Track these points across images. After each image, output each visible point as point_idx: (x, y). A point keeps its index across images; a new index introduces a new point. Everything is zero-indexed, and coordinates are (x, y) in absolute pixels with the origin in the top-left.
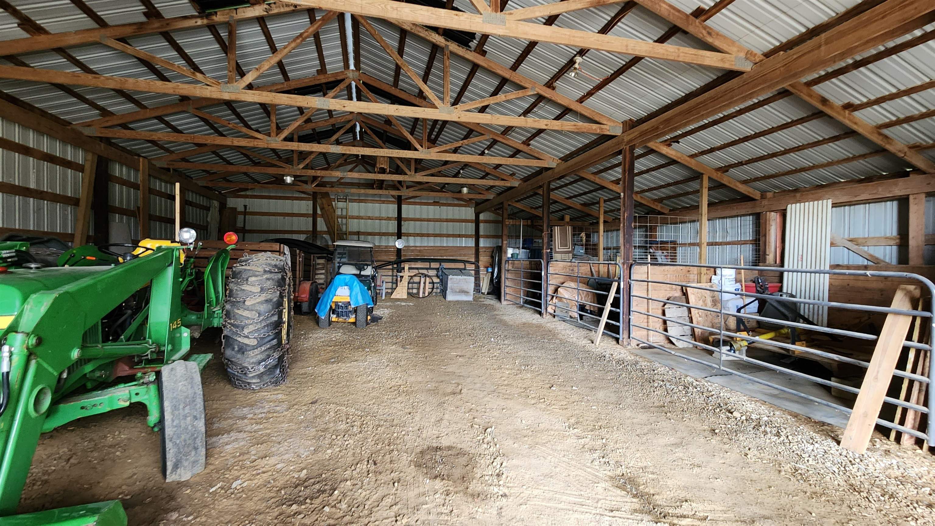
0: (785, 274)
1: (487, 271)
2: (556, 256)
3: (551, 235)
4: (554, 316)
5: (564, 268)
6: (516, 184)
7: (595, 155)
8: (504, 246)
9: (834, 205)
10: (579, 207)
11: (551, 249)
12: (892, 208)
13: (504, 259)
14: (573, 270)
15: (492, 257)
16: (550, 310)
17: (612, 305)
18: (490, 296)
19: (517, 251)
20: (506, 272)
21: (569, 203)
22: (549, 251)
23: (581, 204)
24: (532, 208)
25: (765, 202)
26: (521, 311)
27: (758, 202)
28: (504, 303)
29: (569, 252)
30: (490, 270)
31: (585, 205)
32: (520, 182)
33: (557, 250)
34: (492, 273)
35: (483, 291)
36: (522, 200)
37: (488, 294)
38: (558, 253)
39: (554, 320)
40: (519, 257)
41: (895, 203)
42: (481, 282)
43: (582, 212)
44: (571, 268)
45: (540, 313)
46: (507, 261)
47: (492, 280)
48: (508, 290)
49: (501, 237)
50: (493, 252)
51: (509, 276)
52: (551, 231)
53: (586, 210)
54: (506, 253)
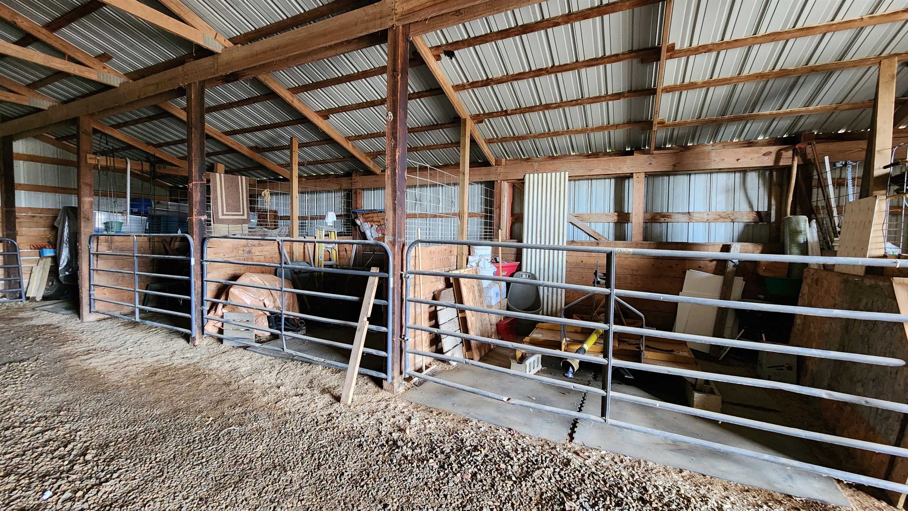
0: (525, 250)
1: (41, 255)
2: (218, 229)
3: (208, 188)
4: (221, 341)
5: (235, 248)
6: (115, 80)
7: (324, 34)
8: (85, 207)
9: (572, 179)
10: (246, 151)
11: (209, 215)
12: (609, 185)
13: (85, 231)
14: (250, 252)
15: (54, 228)
16: (211, 328)
17: (371, 320)
18: (50, 305)
19: (120, 218)
20: (93, 259)
21: (229, 141)
22: (204, 218)
23: (251, 148)
24: (149, 144)
25: (500, 169)
26: (137, 335)
27: (492, 169)
28: (88, 317)
29: (244, 222)
30: (49, 252)
31: (257, 149)
32: (124, 79)
33: (221, 217)
34: (56, 260)
35: (30, 294)
36: (126, 124)
37: (45, 298)
38: (222, 222)
39: (222, 347)
40: (124, 229)
41: (613, 181)
42: (24, 276)
43: (251, 160)
44: (247, 249)
45: (187, 338)
46: (96, 236)
47: (54, 271)
48: (97, 293)
49: (77, 192)
50: (55, 218)
51: (101, 264)
52: (208, 181)
53: (257, 157)
54: (90, 219)
